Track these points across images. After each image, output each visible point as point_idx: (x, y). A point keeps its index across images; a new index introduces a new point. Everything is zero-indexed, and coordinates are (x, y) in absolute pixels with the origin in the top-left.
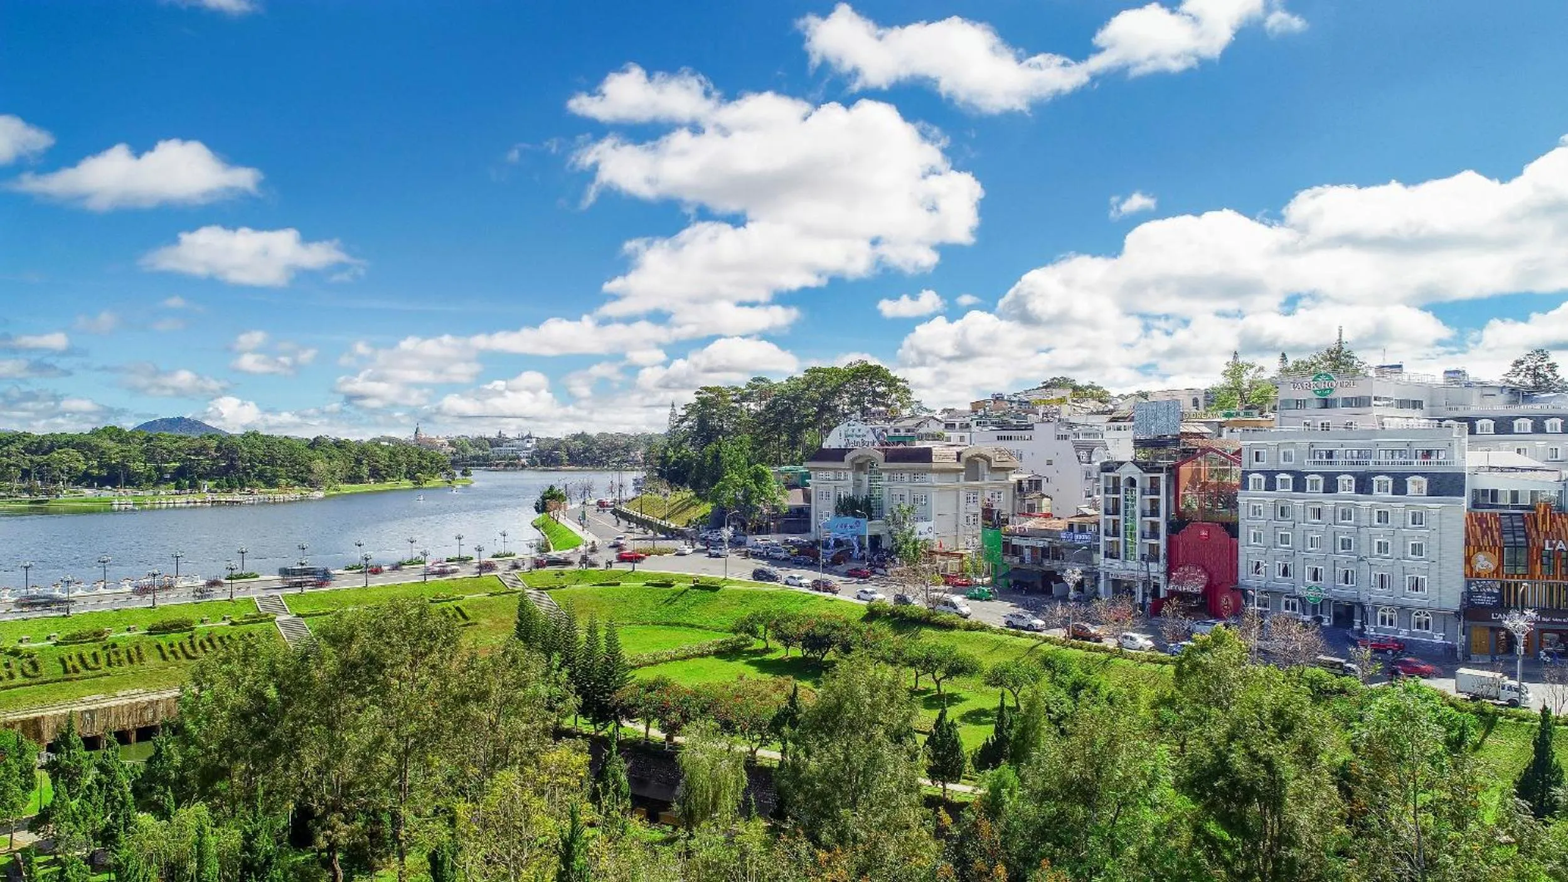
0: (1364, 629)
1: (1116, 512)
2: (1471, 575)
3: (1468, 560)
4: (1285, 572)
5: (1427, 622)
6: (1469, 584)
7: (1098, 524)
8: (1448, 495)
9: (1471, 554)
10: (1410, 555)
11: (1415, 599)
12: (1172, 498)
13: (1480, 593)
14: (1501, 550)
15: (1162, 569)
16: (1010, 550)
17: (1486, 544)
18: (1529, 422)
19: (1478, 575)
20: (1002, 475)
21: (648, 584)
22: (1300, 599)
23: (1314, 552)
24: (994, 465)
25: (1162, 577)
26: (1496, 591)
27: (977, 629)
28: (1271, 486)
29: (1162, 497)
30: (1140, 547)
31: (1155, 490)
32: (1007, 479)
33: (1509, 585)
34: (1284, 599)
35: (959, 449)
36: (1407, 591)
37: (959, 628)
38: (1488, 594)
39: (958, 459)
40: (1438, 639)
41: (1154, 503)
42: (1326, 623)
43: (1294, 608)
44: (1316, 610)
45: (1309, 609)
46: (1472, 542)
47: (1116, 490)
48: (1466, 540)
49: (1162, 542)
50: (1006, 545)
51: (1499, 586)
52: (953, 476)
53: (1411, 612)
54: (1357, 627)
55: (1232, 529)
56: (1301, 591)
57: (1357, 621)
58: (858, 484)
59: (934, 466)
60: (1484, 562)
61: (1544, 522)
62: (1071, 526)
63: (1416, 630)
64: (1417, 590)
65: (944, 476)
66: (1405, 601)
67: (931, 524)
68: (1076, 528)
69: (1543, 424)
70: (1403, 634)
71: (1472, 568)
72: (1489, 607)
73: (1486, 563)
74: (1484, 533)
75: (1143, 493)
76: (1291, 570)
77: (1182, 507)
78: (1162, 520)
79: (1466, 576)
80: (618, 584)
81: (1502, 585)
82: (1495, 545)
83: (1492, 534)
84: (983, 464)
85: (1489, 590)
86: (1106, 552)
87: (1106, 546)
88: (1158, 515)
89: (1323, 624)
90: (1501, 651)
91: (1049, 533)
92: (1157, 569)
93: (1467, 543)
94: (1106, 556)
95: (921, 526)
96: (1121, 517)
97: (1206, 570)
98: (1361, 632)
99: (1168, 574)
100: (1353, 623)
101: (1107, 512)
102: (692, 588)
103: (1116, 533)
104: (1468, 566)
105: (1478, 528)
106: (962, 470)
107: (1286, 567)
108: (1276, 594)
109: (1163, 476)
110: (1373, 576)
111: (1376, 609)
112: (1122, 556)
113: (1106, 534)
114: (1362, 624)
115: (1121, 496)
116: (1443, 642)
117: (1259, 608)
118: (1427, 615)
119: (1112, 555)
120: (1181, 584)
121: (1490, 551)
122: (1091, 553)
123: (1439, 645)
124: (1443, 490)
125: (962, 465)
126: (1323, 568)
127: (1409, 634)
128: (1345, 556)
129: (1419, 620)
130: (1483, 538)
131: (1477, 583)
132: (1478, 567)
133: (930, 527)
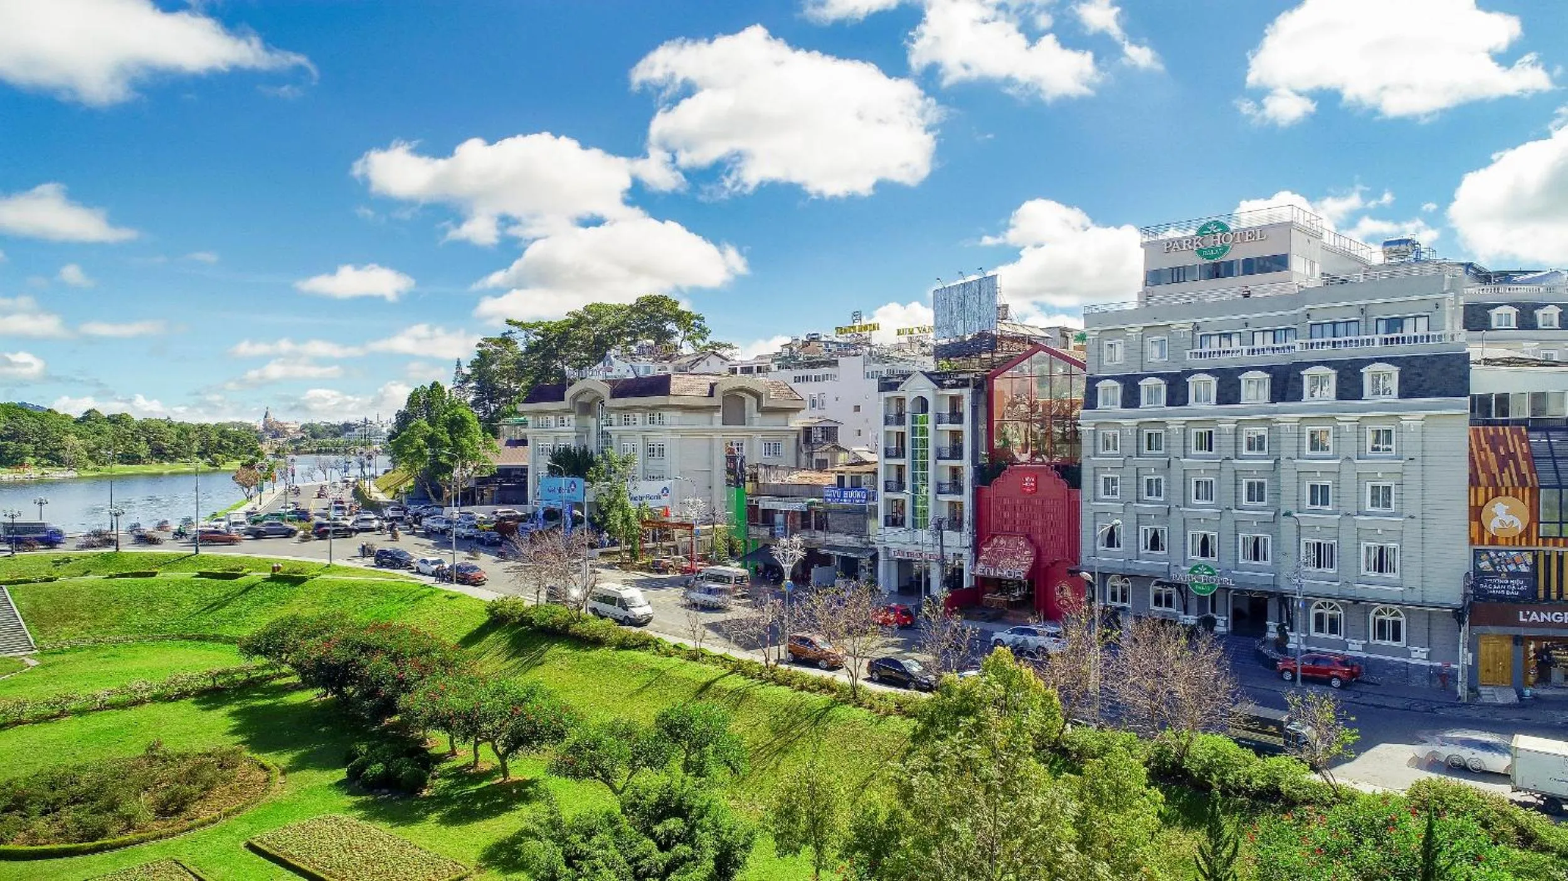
0: (1284, 638)
1: (900, 453)
2: (1481, 541)
3: (1476, 513)
4: (1155, 543)
5: (1397, 625)
6: (1477, 554)
7: (875, 473)
8: (1438, 395)
9: (1480, 503)
10: (1369, 508)
11: (1377, 585)
12: (983, 427)
13: (1497, 574)
14: (1535, 492)
15: (967, 541)
16: (760, 517)
17: (1507, 483)
18: (1513, 311)
19: (1494, 540)
21: (202, 575)
22: (1179, 587)
23: (1204, 508)
24: (766, 403)
25: (967, 554)
26: (1524, 569)
27: (635, 647)
28: (1131, 398)
29: (966, 427)
30: (937, 506)
31: (956, 416)
32: (787, 422)
33: (1548, 559)
34: (1153, 590)
35: (712, 379)
36: (1363, 571)
37: (610, 645)
38: (1512, 575)
39: (712, 393)
40: (1419, 656)
41: (956, 436)
42: (1221, 628)
43: (1169, 603)
44: (1206, 605)
45: (1193, 605)
46: (1483, 477)
47: (900, 419)
48: (1470, 475)
49: (966, 499)
50: (753, 510)
51: (1529, 559)
52: (703, 416)
53: (1367, 610)
54: (1272, 634)
55: (1071, 475)
56: (1182, 574)
57: (1272, 625)
58: (582, 432)
59: (672, 401)
60: (1505, 516)
62: (841, 480)
63: (1378, 641)
64: (1382, 570)
65: (689, 415)
66: (1359, 589)
67: (665, 483)
68: (847, 482)
69: (1533, 317)
70: (1355, 649)
71: (1482, 528)
72: (1513, 600)
73: (1508, 519)
74: (1503, 464)
75: (939, 419)
76: (1164, 540)
77: (998, 443)
78: (966, 465)
79: (1472, 541)
80: (154, 574)
81: (1536, 558)
82: (1523, 483)
83: (1517, 464)
84: (750, 402)
85: (1512, 568)
86: (886, 517)
87: (886, 508)
88: (961, 458)
89: (1216, 629)
90: (1531, 679)
91: (813, 489)
92: (958, 542)
93: (1474, 481)
94: (887, 524)
95: (653, 487)
96: (906, 462)
97: (1032, 541)
98: (1281, 645)
99: (977, 549)
100: (1265, 628)
101: (887, 455)
102: (268, 580)
103: (900, 486)
104: (1475, 524)
105: (1492, 456)
106: (715, 409)
107: (1156, 533)
108: (1139, 579)
109: (966, 393)
110: (1303, 545)
111: (1307, 603)
112: (908, 523)
113: (887, 490)
114: (1281, 629)
115: (906, 429)
116: (1427, 663)
117: (1114, 604)
118: (1397, 614)
119: (895, 521)
120: (995, 566)
121: (1515, 495)
122: (865, 518)
123: (1420, 668)
124: (1426, 386)
125: (717, 401)
126: (1215, 534)
127: (1366, 648)
128: (1255, 512)
129: (1382, 624)
130: (1501, 471)
131: (1492, 554)
132: (1493, 526)
133: (665, 488)
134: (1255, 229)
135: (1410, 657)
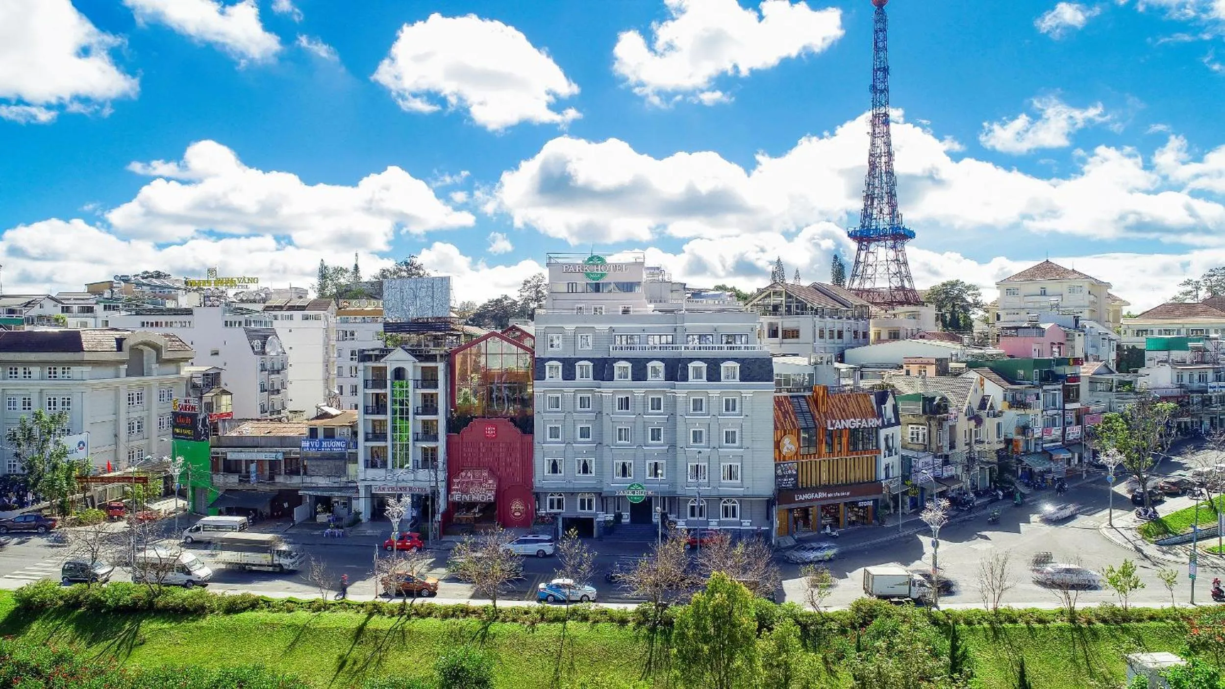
1: (381, 410)
2: (780, 459)
3: (777, 445)
4: (586, 469)
5: (734, 509)
6: (777, 466)
7: (354, 426)
8: (759, 380)
9: (779, 440)
10: (724, 444)
11: (729, 487)
12: (449, 390)
13: (784, 476)
14: (798, 431)
15: (441, 476)
16: (222, 466)
17: (789, 428)
19: (784, 458)
20: (172, 368)
23: (623, 445)
24: (165, 356)
25: (441, 485)
26: (794, 472)
28: (568, 374)
29: (440, 390)
30: (415, 452)
31: (431, 382)
32: (178, 373)
34: (579, 499)
35: (117, 335)
36: (722, 481)
38: (789, 476)
39: (120, 348)
40: (746, 525)
41: (431, 397)
42: (626, 520)
43: (591, 507)
45: (609, 507)
46: (779, 427)
47: (380, 384)
48: (774, 426)
49: (441, 445)
50: (215, 461)
51: (796, 467)
52: (110, 371)
53: (719, 502)
54: (656, 520)
55: (525, 425)
57: (656, 514)
59: (87, 357)
60: (789, 445)
61: (823, 404)
62: (313, 432)
63: (724, 519)
64: (731, 479)
65: (100, 371)
66: (719, 491)
67: (83, 437)
68: (321, 434)
71: (780, 451)
72: (790, 490)
74: (786, 417)
75: (416, 386)
76: (592, 466)
77: (458, 401)
78: (439, 418)
79: (775, 460)
81: (798, 466)
82: (794, 428)
83: (790, 417)
84: (149, 354)
85: (789, 472)
86: (366, 461)
87: (366, 454)
88: (435, 413)
89: (623, 521)
91: (283, 441)
92: (435, 477)
93: (776, 428)
94: (366, 467)
95: (70, 442)
96: (388, 417)
97: (493, 473)
99: (449, 481)
100: (653, 516)
101: (366, 412)
103: (382, 437)
104: (777, 450)
106: (122, 362)
107: (586, 463)
108: (572, 493)
109: (441, 366)
110: (688, 467)
112: (389, 464)
113: (367, 438)
114: (663, 517)
115: (388, 391)
116: (750, 528)
117: (552, 511)
118: (734, 502)
119: (371, 464)
120: (466, 493)
121: (792, 434)
122: (345, 463)
123: (748, 531)
124: (752, 375)
125: (124, 355)
126: (632, 462)
127: (720, 523)
128: (658, 447)
129: (726, 508)
130: (785, 422)
131: (782, 466)
132: (785, 451)
133: (81, 443)
134: (622, 264)
135: (741, 525)
